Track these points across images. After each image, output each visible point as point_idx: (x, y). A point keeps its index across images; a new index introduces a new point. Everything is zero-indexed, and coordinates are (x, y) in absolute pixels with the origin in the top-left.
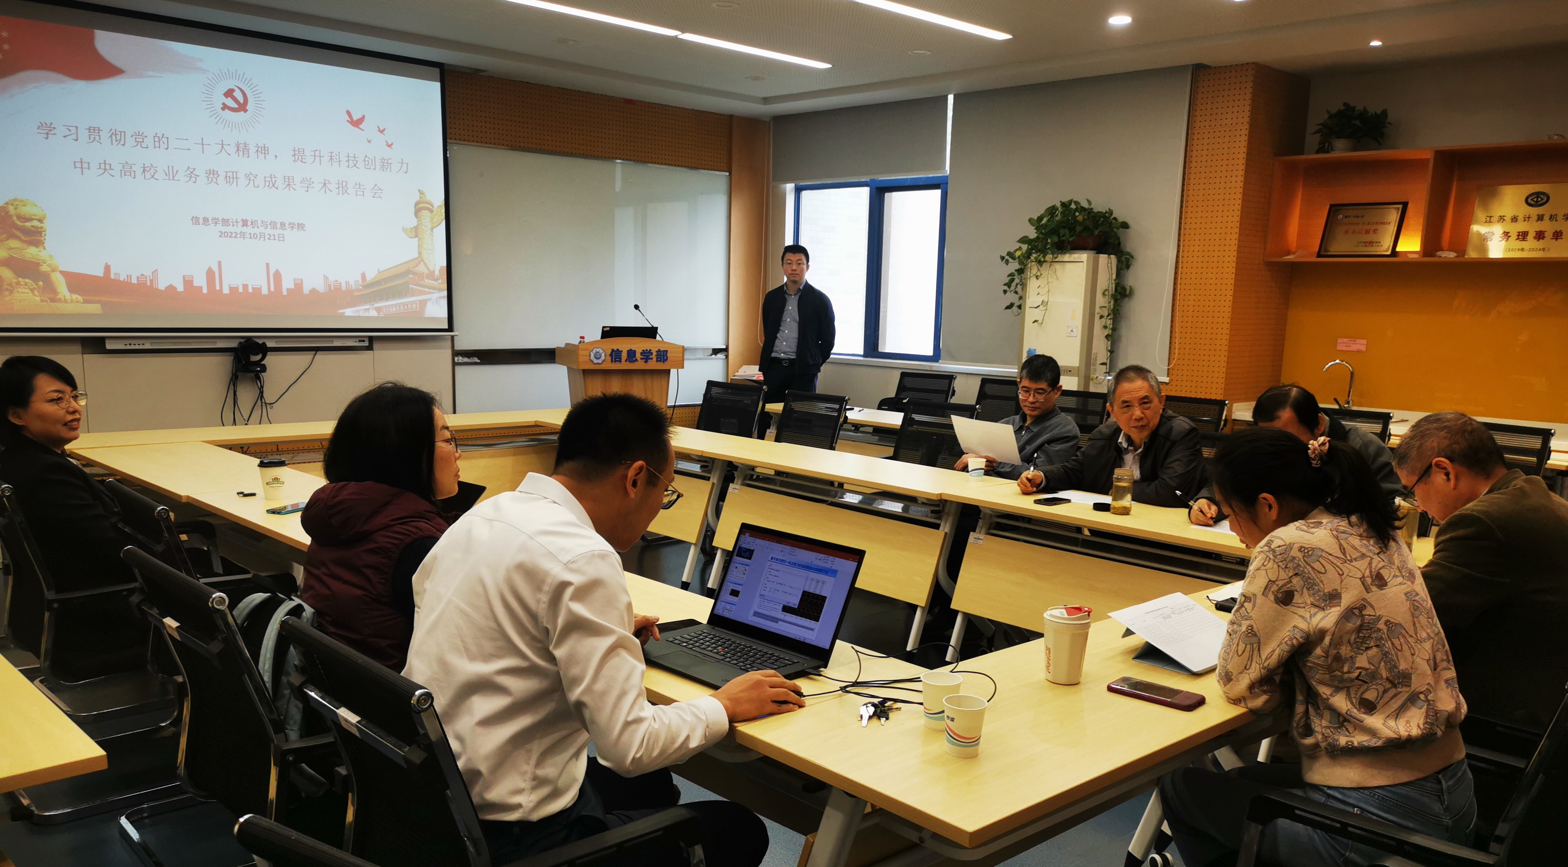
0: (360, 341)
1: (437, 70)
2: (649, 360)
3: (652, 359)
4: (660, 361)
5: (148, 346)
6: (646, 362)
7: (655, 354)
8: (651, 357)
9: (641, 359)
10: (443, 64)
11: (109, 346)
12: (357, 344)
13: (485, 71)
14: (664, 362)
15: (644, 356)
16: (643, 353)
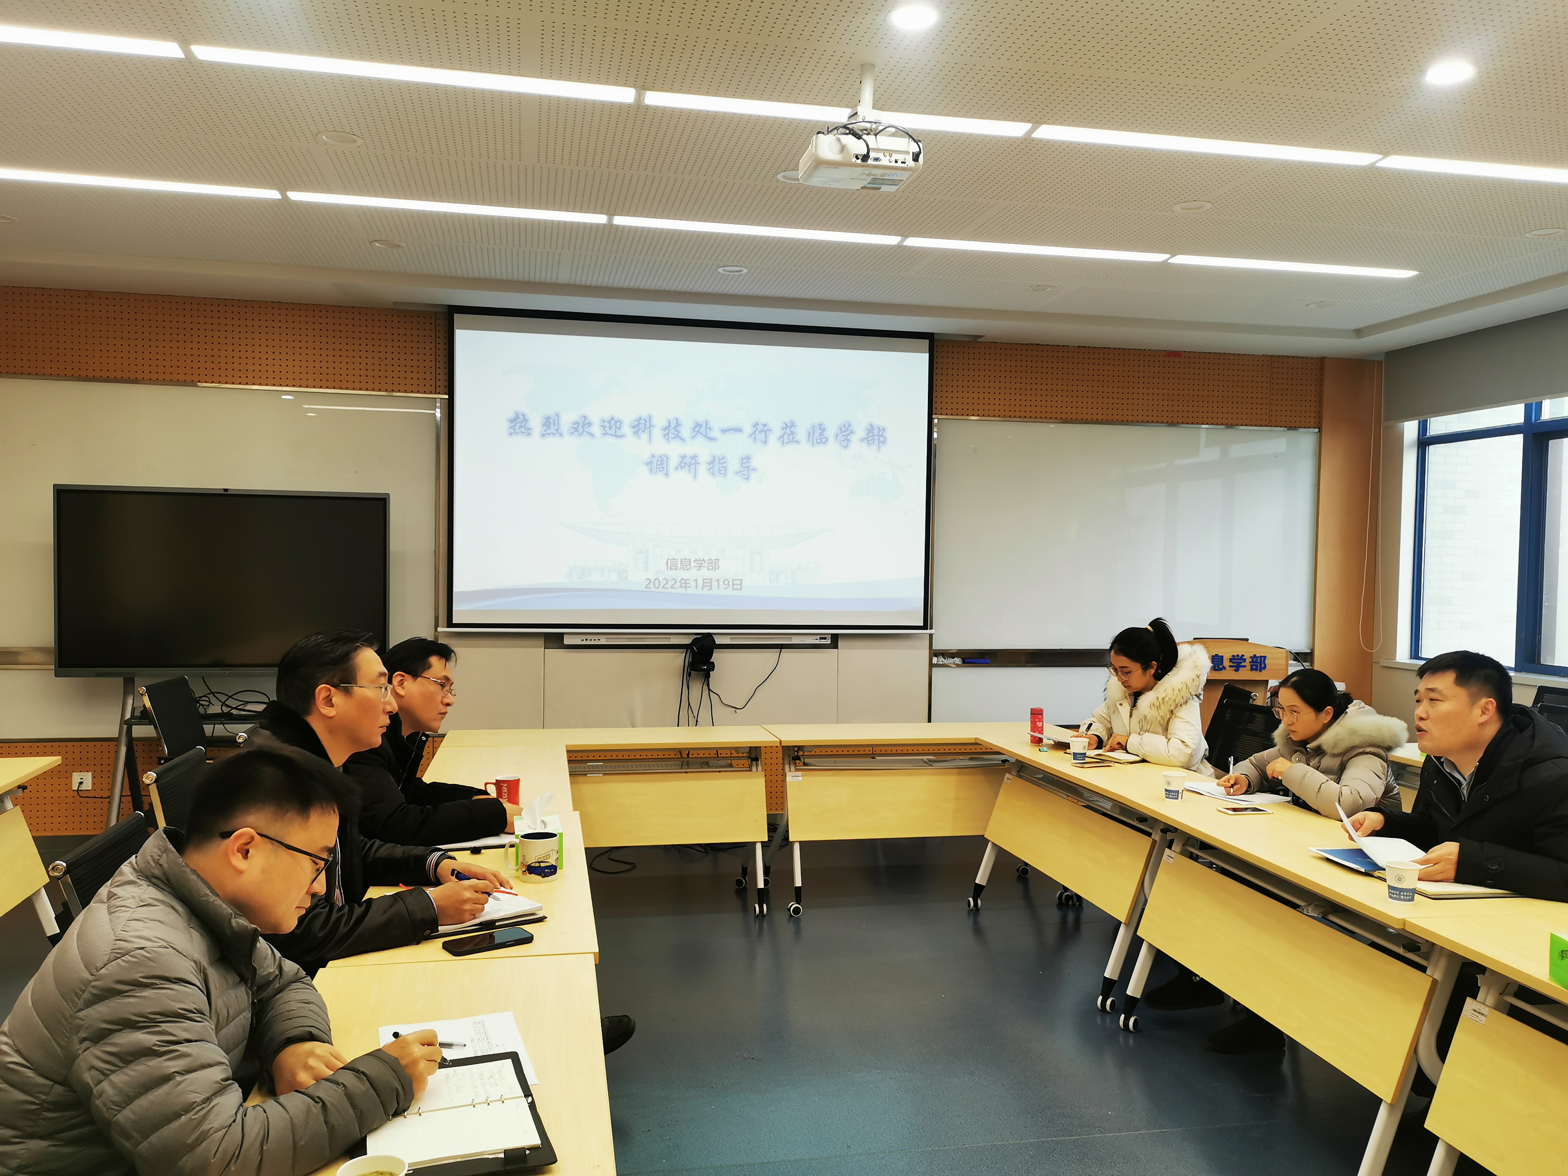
0: (821, 638)
1: (926, 342)
2: (1240, 669)
3: (1245, 666)
4: (1256, 670)
5: (603, 641)
6: (1237, 670)
7: (1248, 660)
8: (1243, 664)
9: (1230, 666)
10: (933, 333)
11: (567, 641)
12: (818, 642)
13: (981, 336)
14: (1260, 671)
15: (1233, 663)
16: (1233, 659)
